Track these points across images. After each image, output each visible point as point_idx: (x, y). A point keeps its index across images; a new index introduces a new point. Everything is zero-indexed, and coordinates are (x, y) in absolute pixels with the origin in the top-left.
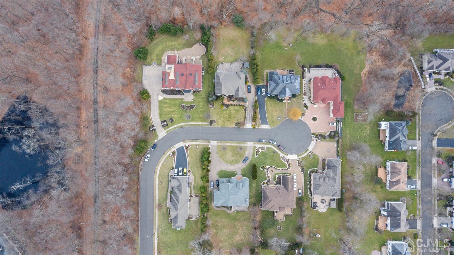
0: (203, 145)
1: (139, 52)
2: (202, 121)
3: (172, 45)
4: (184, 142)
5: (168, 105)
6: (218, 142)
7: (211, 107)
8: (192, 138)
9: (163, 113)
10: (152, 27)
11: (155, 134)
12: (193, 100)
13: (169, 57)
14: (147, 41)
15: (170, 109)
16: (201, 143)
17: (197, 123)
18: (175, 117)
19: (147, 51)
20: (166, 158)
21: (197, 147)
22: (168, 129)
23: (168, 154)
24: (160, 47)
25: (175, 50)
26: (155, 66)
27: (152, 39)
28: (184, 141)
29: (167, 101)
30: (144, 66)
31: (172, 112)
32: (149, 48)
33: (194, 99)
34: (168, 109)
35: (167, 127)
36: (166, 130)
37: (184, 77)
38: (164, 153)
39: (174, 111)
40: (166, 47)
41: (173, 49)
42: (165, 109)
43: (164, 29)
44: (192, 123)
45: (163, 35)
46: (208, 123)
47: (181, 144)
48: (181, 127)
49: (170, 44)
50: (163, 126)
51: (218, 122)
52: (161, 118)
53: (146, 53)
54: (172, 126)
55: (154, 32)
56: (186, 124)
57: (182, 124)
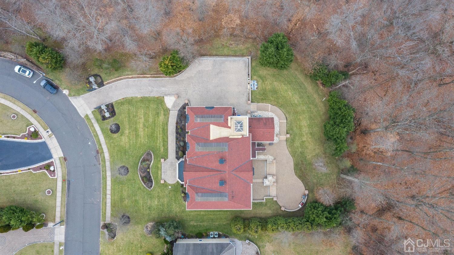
0: (55, 207)
1: (280, 46)
2: (113, 206)
3: (300, 128)
4: (63, 160)
5: (151, 120)
6: (60, 244)
7: (147, 227)
8: (72, 181)
9: (132, 109)
10: (345, 79)
11: (82, 89)
12: (162, 182)
13: (270, 122)
14: (309, 65)
15: (141, 125)
16: (58, 203)
17: (109, 192)
18: (123, 138)
19: (282, 67)
20: (23, 117)
21: (49, 192)
22: (94, 121)
23: (32, 120)
24: (296, 99)
25: (288, 136)
26: (249, 86)
27: (314, 77)
28: (65, 159)
29: (161, 118)
30: (247, 59)
31: (136, 130)
32: (293, 71)
33: (166, 185)
34: (142, 120)
35: (100, 117)
36: (91, 116)
37: (216, 165)
38: (35, 112)
39: (137, 136)
40: (296, 113)
41: (292, 129)
42: (141, 113)
43: (340, 109)
44: (109, 179)
45: (325, 106)
46: (108, 220)
47: (57, 153)
48: (99, 152)
49: (305, 123)
50: (99, 108)
51: (112, 244)
52: (122, 103)
53: (279, 65)
54: (102, 129)
55: (333, 84)
56: (108, 164)
57: (107, 155)
